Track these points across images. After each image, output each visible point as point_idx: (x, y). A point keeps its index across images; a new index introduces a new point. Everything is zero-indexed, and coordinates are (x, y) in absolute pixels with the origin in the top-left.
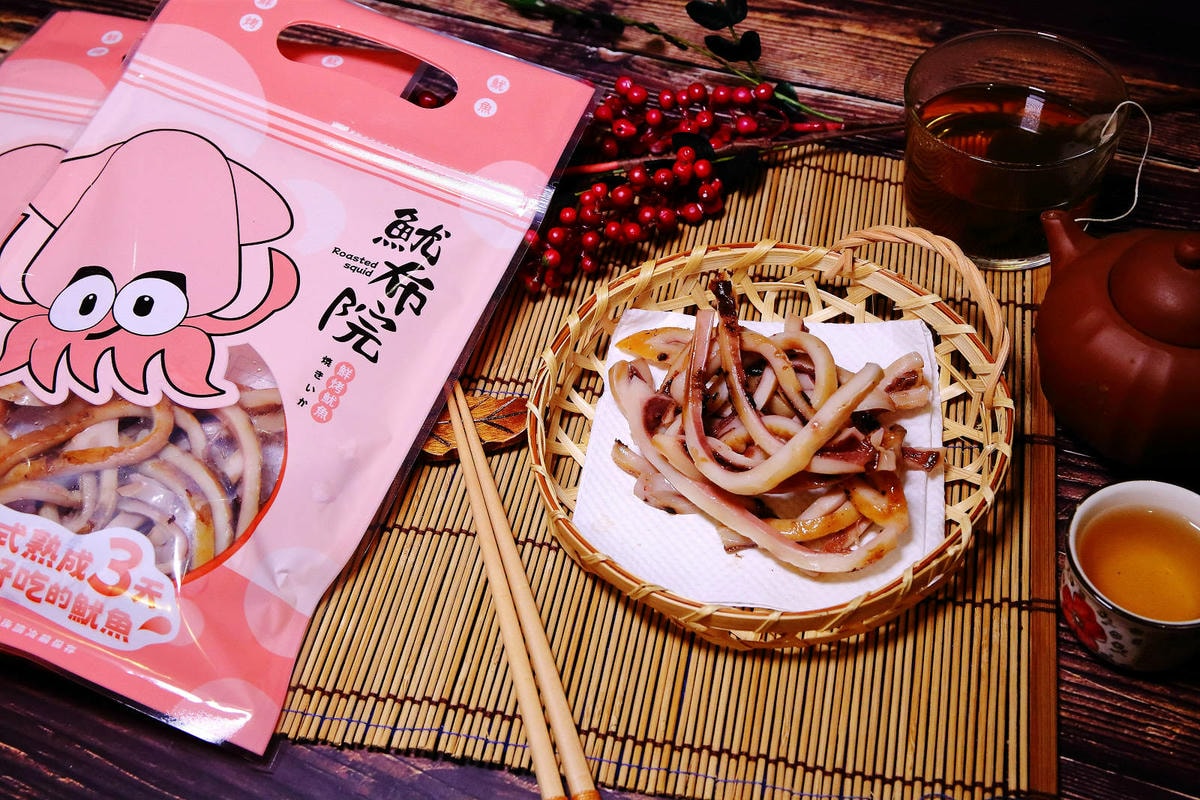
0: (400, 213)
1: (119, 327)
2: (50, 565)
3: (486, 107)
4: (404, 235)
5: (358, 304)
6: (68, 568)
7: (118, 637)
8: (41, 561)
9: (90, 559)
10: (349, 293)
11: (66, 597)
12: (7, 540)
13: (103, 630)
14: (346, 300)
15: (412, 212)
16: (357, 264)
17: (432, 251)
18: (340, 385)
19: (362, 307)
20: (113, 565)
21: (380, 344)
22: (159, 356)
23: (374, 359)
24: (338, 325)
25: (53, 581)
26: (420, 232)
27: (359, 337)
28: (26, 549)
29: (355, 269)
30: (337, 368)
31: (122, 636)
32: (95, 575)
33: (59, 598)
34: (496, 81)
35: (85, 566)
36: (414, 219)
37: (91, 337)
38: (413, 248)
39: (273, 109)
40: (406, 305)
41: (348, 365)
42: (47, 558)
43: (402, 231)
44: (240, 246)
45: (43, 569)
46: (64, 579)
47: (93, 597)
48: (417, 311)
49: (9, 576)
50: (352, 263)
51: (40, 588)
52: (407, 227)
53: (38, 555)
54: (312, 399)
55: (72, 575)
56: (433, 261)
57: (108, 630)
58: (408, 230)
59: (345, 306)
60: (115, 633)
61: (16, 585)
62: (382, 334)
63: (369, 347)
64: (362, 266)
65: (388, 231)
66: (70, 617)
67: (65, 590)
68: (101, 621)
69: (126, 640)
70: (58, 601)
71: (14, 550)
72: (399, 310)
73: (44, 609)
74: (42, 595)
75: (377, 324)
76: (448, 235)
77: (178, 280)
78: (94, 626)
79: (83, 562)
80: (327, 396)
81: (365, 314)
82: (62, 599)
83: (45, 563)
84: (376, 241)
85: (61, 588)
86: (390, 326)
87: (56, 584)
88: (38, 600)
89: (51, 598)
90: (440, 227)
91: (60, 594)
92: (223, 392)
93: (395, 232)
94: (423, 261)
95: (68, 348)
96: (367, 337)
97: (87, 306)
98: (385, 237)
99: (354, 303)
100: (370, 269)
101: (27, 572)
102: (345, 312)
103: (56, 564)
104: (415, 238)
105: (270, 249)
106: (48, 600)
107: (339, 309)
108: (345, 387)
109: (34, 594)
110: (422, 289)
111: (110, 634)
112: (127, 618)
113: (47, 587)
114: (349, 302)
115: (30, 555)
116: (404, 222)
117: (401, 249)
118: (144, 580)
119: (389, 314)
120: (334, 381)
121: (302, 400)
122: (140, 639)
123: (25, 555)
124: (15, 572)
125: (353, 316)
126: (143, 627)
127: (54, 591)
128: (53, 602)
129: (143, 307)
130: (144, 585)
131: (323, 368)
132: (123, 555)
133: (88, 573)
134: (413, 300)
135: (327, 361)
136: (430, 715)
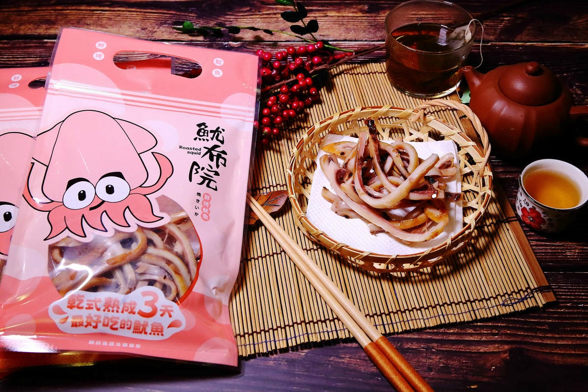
0: (199, 125)
1: (103, 202)
2: (117, 312)
3: (217, 73)
4: (206, 134)
5: (201, 167)
6: (126, 311)
7: (158, 334)
8: (113, 311)
9: (135, 304)
10: (195, 163)
11: (129, 324)
12: (94, 306)
13: (150, 334)
14: (195, 167)
15: (204, 124)
16: (192, 151)
17: (220, 138)
18: (207, 204)
19: (203, 169)
20: (147, 303)
21: (216, 182)
22: (127, 209)
23: (216, 189)
24: (197, 178)
25: (121, 319)
26: (211, 131)
27: (207, 181)
28: (104, 308)
29: (193, 153)
30: (204, 197)
31: (160, 333)
32: (140, 310)
33: (126, 325)
34: (217, 61)
35: (134, 307)
36: (206, 127)
37: (91, 209)
38: (212, 139)
39: (123, 93)
40: (220, 164)
41: (208, 194)
42: (115, 309)
43: (204, 133)
44: (139, 154)
45: (115, 314)
46: (125, 316)
47: (142, 320)
48: (224, 165)
49: (100, 322)
50: (190, 151)
51: (116, 323)
52: (205, 131)
53: (111, 309)
54: (199, 211)
55: (130, 313)
56: (222, 142)
57: (153, 333)
58: (206, 132)
59: (196, 169)
60: (156, 333)
61: (104, 325)
62: (215, 178)
63: (212, 184)
64: (195, 151)
65: (198, 133)
66: (133, 332)
67: (129, 321)
68: (149, 330)
69: (162, 335)
70: (126, 327)
71: (98, 309)
72: (218, 166)
73: (121, 332)
74: (118, 326)
75: (212, 174)
76: (223, 130)
77: (119, 175)
78: (146, 333)
79: (133, 306)
80: (204, 209)
81: (205, 171)
82: (128, 325)
83: (115, 311)
84: (195, 139)
85: (126, 320)
86: (217, 174)
87: (123, 319)
88: (116, 329)
89: (122, 326)
90: (219, 128)
91: (126, 323)
92: (163, 218)
93: (201, 134)
94: (218, 143)
95: (83, 216)
96: (210, 180)
97: (82, 196)
98: (198, 137)
99: (199, 168)
100: (199, 152)
101: (107, 318)
102: (197, 172)
103: (120, 311)
104: (211, 135)
105: (152, 153)
106: (121, 327)
107: (194, 171)
108: (209, 204)
109: (114, 327)
110: (223, 155)
111: (154, 334)
112: (160, 325)
113: (119, 321)
114: (197, 167)
115: (107, 310)
116: (203, 129)
117: (208, 140)
118: (163, 306)
119: (215, 169)
120: (205, 203)
121: (196, 213)
122: (168, 333)
123: (104, 310)
124: (102, 319)
125: (201, 173)
126: (169, 327)
127: (123, 323)
128: (124, 328)
129: (110, 190)
130: (164, 308)
131: (198, 198)
132: (150, 298)
133: (137, 310)
134: (221, 160)
135: (199, 194)
136: (300, 329)
